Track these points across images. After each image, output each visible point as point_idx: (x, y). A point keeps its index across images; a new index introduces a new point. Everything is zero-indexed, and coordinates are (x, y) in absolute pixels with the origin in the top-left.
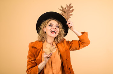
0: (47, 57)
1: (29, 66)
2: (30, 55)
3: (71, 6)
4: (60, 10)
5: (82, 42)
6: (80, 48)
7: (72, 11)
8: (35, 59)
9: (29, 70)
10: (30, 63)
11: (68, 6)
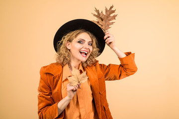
0: (73, 90)
1: (42, 105)
2: (43, 87)
3: (113, 9)
4: (95, 15)
5: (125, 68)
7: (114, 17)
9: (43, 111)
10: (44, 99)
11: (108, 9)
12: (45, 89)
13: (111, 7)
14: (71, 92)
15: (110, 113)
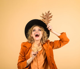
0: (34, 54)
1: (20, 61)
2: (21, 52)
6: (61, 46)
7: (51, 17)
8: (25, 56)
9: (20, 64)
10: (21, 58)
11: (47, 13)
12: (22, 53)
13: (49, 12)
14: (34, 55)
15: (56, 66)
